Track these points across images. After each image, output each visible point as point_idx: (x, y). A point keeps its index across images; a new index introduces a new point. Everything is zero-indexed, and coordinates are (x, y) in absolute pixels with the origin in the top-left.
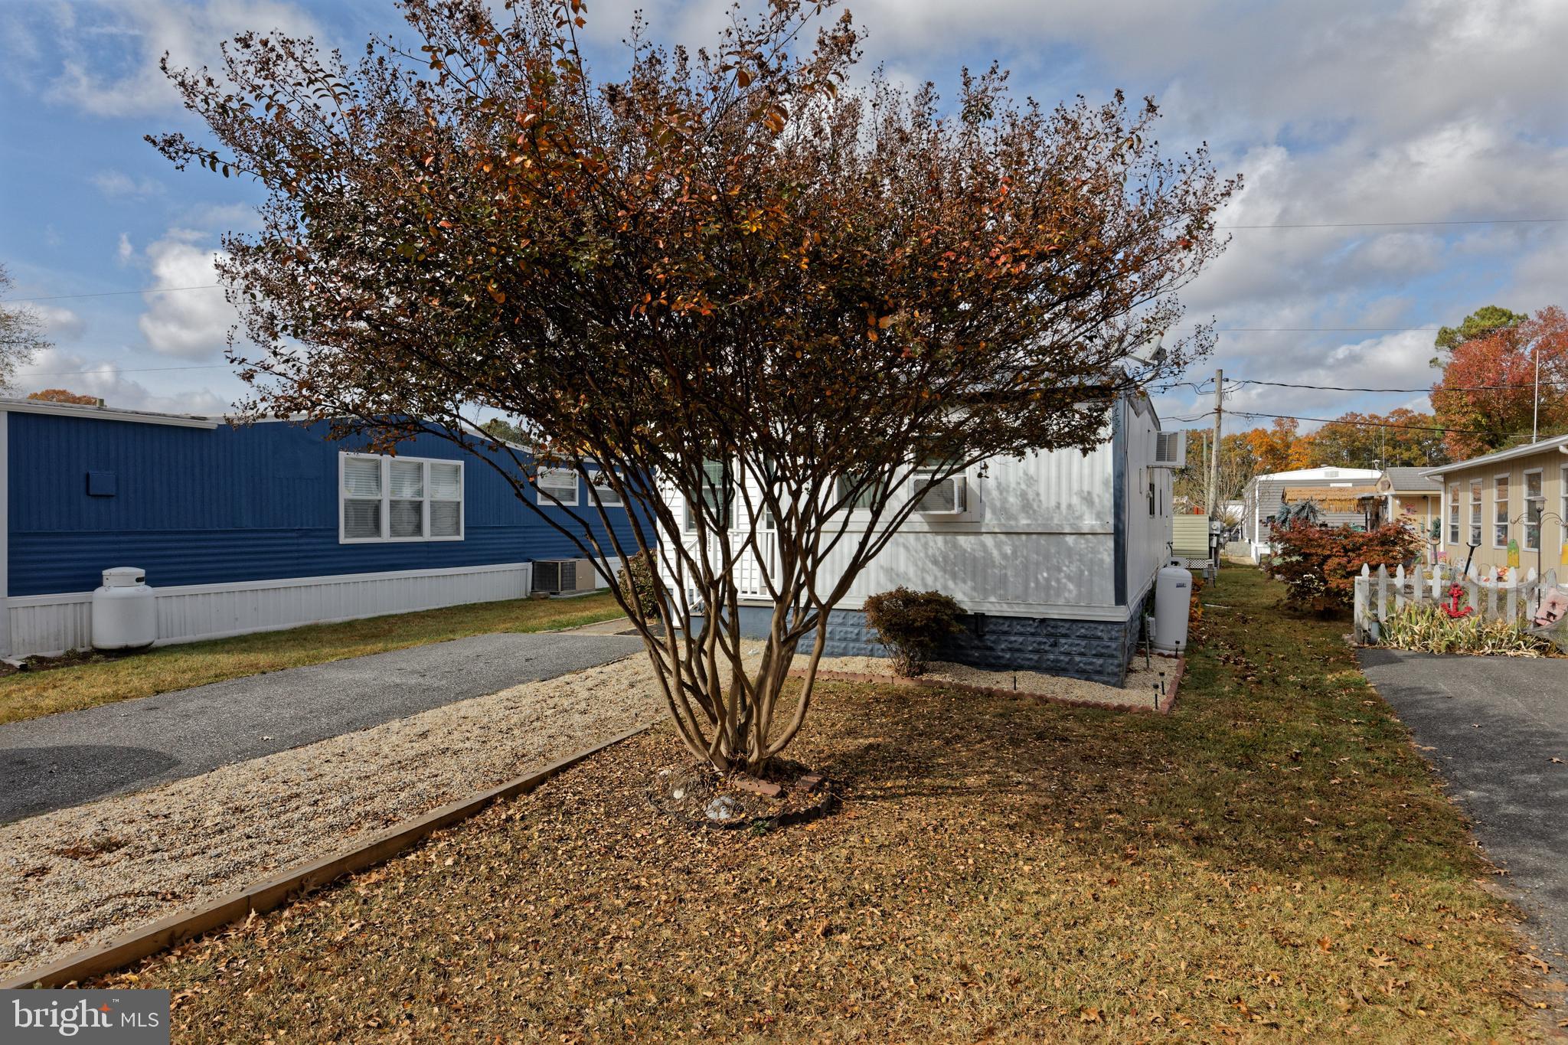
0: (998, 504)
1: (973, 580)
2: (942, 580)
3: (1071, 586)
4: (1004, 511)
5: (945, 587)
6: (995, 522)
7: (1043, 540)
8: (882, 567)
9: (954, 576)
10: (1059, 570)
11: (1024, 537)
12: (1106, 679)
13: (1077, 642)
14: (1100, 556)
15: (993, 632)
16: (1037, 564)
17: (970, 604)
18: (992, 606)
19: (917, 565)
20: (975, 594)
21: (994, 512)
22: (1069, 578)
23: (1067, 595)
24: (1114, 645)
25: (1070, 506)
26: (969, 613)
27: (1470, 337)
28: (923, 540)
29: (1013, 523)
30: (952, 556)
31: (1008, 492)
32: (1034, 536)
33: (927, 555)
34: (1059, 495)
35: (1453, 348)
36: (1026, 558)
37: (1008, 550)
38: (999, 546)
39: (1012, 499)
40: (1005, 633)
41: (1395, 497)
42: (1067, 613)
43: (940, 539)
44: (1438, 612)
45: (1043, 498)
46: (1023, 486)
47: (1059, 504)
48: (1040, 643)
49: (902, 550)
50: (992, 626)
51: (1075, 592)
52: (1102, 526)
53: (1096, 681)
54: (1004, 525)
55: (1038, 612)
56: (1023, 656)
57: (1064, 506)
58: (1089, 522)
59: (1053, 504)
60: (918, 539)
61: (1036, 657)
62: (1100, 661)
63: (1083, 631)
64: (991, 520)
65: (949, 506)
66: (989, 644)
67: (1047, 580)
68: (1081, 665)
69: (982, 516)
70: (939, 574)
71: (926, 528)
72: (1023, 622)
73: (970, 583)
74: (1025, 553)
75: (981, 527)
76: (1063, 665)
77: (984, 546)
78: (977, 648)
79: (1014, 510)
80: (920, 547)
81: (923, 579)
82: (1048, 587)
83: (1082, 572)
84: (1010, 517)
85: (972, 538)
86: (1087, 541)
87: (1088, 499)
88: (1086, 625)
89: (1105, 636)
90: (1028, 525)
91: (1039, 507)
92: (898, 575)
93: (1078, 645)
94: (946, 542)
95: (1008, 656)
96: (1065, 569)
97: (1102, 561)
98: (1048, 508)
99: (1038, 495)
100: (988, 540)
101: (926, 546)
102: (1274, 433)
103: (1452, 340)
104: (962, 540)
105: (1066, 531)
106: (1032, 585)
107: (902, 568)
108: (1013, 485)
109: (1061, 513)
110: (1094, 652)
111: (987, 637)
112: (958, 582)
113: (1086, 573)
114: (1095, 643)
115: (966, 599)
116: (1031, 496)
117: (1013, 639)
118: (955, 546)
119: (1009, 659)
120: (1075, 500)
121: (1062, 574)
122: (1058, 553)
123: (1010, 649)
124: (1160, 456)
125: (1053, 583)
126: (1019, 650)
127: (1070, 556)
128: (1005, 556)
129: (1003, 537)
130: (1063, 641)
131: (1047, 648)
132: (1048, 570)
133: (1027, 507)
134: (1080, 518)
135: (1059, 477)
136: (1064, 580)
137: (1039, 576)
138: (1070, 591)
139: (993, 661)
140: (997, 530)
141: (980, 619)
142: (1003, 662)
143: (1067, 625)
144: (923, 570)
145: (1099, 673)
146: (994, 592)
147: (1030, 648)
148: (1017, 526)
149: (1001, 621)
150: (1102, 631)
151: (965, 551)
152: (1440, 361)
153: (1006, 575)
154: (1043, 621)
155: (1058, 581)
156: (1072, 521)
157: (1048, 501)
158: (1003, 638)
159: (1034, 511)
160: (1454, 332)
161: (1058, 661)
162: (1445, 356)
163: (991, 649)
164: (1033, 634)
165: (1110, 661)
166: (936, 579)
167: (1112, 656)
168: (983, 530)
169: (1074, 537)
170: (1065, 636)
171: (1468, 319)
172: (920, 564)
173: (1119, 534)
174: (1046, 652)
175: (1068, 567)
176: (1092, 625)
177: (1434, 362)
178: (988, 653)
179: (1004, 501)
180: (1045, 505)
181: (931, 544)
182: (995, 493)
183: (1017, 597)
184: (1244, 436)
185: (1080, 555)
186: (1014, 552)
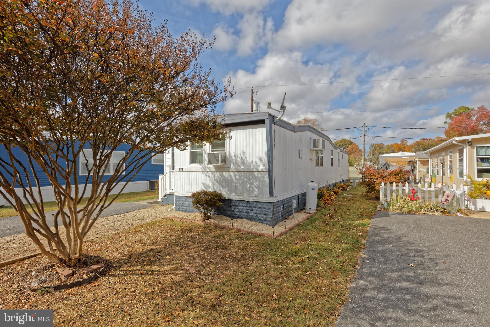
0: (234, 161)
1: (228, 187)
2: (219, 187)
3: (256, 190)
4: (236, 164)
5: (220, 190)
6: (234, 168)
7: (248, 174)
8: (202, 183)
9: (223, 186)
10: (253, 184)
11: (242, 173)
12: (267, 223)
13: (258, 209)
14: (265, 179)
15: (234, 205)
16: (246, 182)
17: (227, 196)
18: (234, 197)
19: (212, 182)
20: (228, 192)
21: (234, 165)
22: (256, 187)
23: (255, 193)
24: (269, 211)
25: (256, 162)
26: (227, 198)
27: (456, 115)
28: (214, 174)
29: (239, 168)
30: (222, 179)
31: (237, 157)
32: (245, 172)
33: (215, 179)
34: (253, 158)
35: (451, 119)
36: (243, 180)
37: (238, 177)
38: (235, 176)
39: (239, 160)
40: (237, 206)
41: (419, 161)
42: (256, 199)
43: (218, 173)
44: (407, 199)
45: (248, 159)
46: (242, 155)
47: (252, 161)
48: (247, 210)
49: (208, 177)
50: (233, 203)
51: (257, 192)
52: (265, 169)
53: (264, 223)
54: (236, 169)
55: (247, 198)
56: (242, 214)
57: (254, 162)
58: (261, 167)
59: (251, 161)
60: (212, 174)
61: (246, 214)
62: (265, 216)
63: (260, 205)
64: (233, 167)
65: (218, 162)
66: (233, 209)
67: (249, 188)
68: (260, 217)
69: (230, 165)
70: (218, 185)
71: (214, 170)
72: (243, 202)
73: (227, 188)
74: (243, 178)
75: (230, 169)
76: (254, 217)
77: (231, 176)
78: (229, 211)
79: (239, 163)
80: (213, 177)
81: (214, 187)
82: (250, 190)
83: (260, 185)
84: (238, 166)
85: (227, 173)
86: (261, 174)
87: (261, 160)
88: (261, 203)
89: (267, 208)
90: (243, 168)
91: (246, 162)
92: (207, 186)
93: (259, 210)
94: (220, 175)
95: (238, 214)
96: (254, 184)
97: (265, 181)
98: (249, 163)
99: (246, 158)
100: (232, 174)
101: (214, 176)
102: (401, 144)
103: (451, 116)
104: (224, 174)
105: (254, 171)
106: (245, 189)
107: (208, 184)
108: (239, 155)
109: (253, 164)
110: (263, 213)
111: (232, 207)
112: (224, 188)
113: (261, 185)
114: (264, 210)
115: (226, 194)
116: (244, 159)
117: (240, 208)
118: (223, 176)
119: (238, 215)
120: (257, 160)
121: (254, 186)
122: (253, 178)
123: (239, 211)
124: (314, 147)
125: (251, 189)
126: (241, 212)
127: (256, 179)
128: (237, 179)
129: (236, 173)
130: (254, 209)
131: (249, 211)
132: (249, 184)
133: (243, 162)
134: (259, 166)
135: (253, 152)
136: (254, 188)
137: (247, 186)
138: (256, 192)
139: (234, 215)
140: (234, 170)
141: (230, 200)
142: (237, 216)
143: (255, 203)
144: (214, 184)
145: (265, 220)
146: (234, 191)
147: (245, 211)
148: (240, 169)
149: (236, 201)
150: (266, 206)
151: (225, 177)
152: (447, 122)
153: (237, 185)
154: (248, 202)
155: (253, 188)
156: (256, 167)
157: (249, 160)
158: (237, 207)
159: (245, 164)
160: (451, 114)
161: (253, 216)
162: (449, 121)
163: (233, 211)
164: (245, 206)
165: (268, 216)
166: (217, 187)
167: (269, 215)
168: (230, 170)
169: (257, 172)
170: (255, 207)
171: (456, 110)
172: (213, 182)
173: (270, 172)
174: (249, 212)
175: (255, 183)
176: (263, 204)
177: (445, 123)
178: (232, 212)
179: (236, 160)
180: (248, 162)
181: (216, 175)
182: (234, 158)
183: (241, 193)
184: (392, 145)
185: (259, 179)
186: (239, 178)
